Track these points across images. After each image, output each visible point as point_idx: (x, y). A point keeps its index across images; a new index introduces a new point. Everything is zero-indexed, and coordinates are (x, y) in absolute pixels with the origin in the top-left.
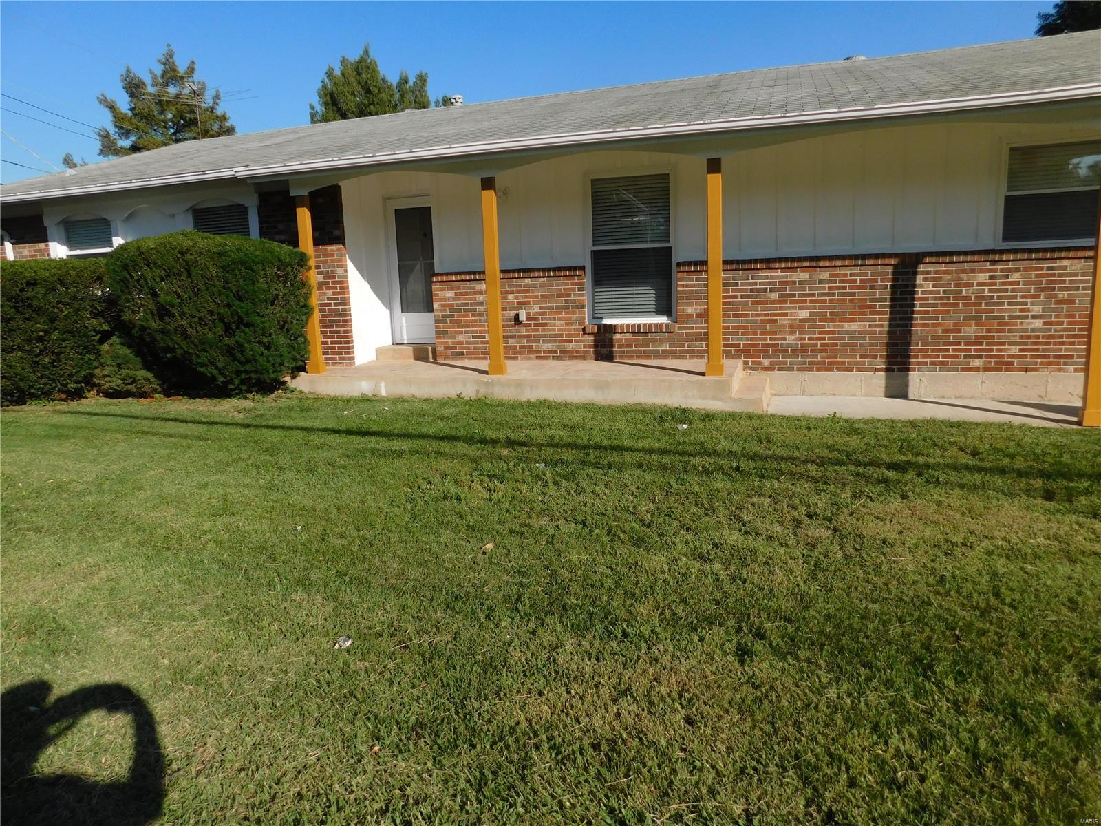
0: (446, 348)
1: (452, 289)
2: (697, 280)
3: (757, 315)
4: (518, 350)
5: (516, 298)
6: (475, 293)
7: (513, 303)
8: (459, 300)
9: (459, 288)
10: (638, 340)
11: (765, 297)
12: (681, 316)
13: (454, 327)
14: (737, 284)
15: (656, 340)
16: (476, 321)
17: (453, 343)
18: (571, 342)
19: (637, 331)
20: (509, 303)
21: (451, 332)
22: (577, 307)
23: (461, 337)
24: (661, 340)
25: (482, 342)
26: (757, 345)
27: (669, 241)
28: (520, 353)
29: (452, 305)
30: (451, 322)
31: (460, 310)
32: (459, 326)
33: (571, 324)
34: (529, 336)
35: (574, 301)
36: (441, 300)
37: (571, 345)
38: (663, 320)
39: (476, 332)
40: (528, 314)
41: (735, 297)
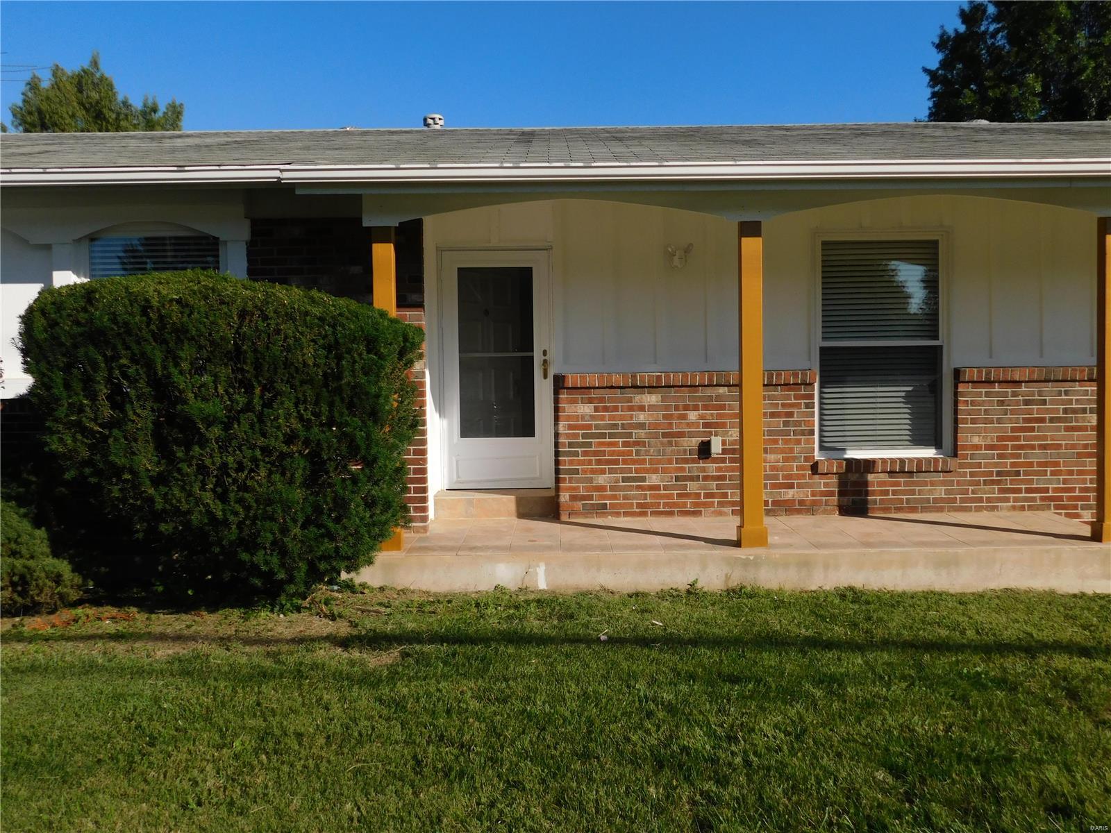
0: (573, 498)
1: (590, 401)
2: (987, 395)
3: (1073, 447)
4: (702, 499)
5: (702, 417)
6: (631, 409)
7: (697, 425)
8: (602, 418)
9: (602, 400)
10: (898, 484)
11: (1084, 420)
12: (965, 447)
13: (590, 463)
14: (1044, 402)
15: (925, 483)
16: (630, 453)
17: (587, 489)
18: (791, 486)
19: (899, 469)
20: (689, 425)
21: (585, 471)
22: (803, 433)
23: (601, 480)
24: (932, 484)
25: (639, 488)
26: (1072, 490)
27: (936, 337)
28: (705, 505)
29: (589, 427)
30: (585, 454)
31: (603, 436)
32: (599, 462)
33: (794, 459)
34: (722, 478)
35: (798, 423)
36: (569, 418)
37: (791, 492)
38: (929, 453)
39: (630, 471)
40: (724, 443)
41: (1042, 420)
